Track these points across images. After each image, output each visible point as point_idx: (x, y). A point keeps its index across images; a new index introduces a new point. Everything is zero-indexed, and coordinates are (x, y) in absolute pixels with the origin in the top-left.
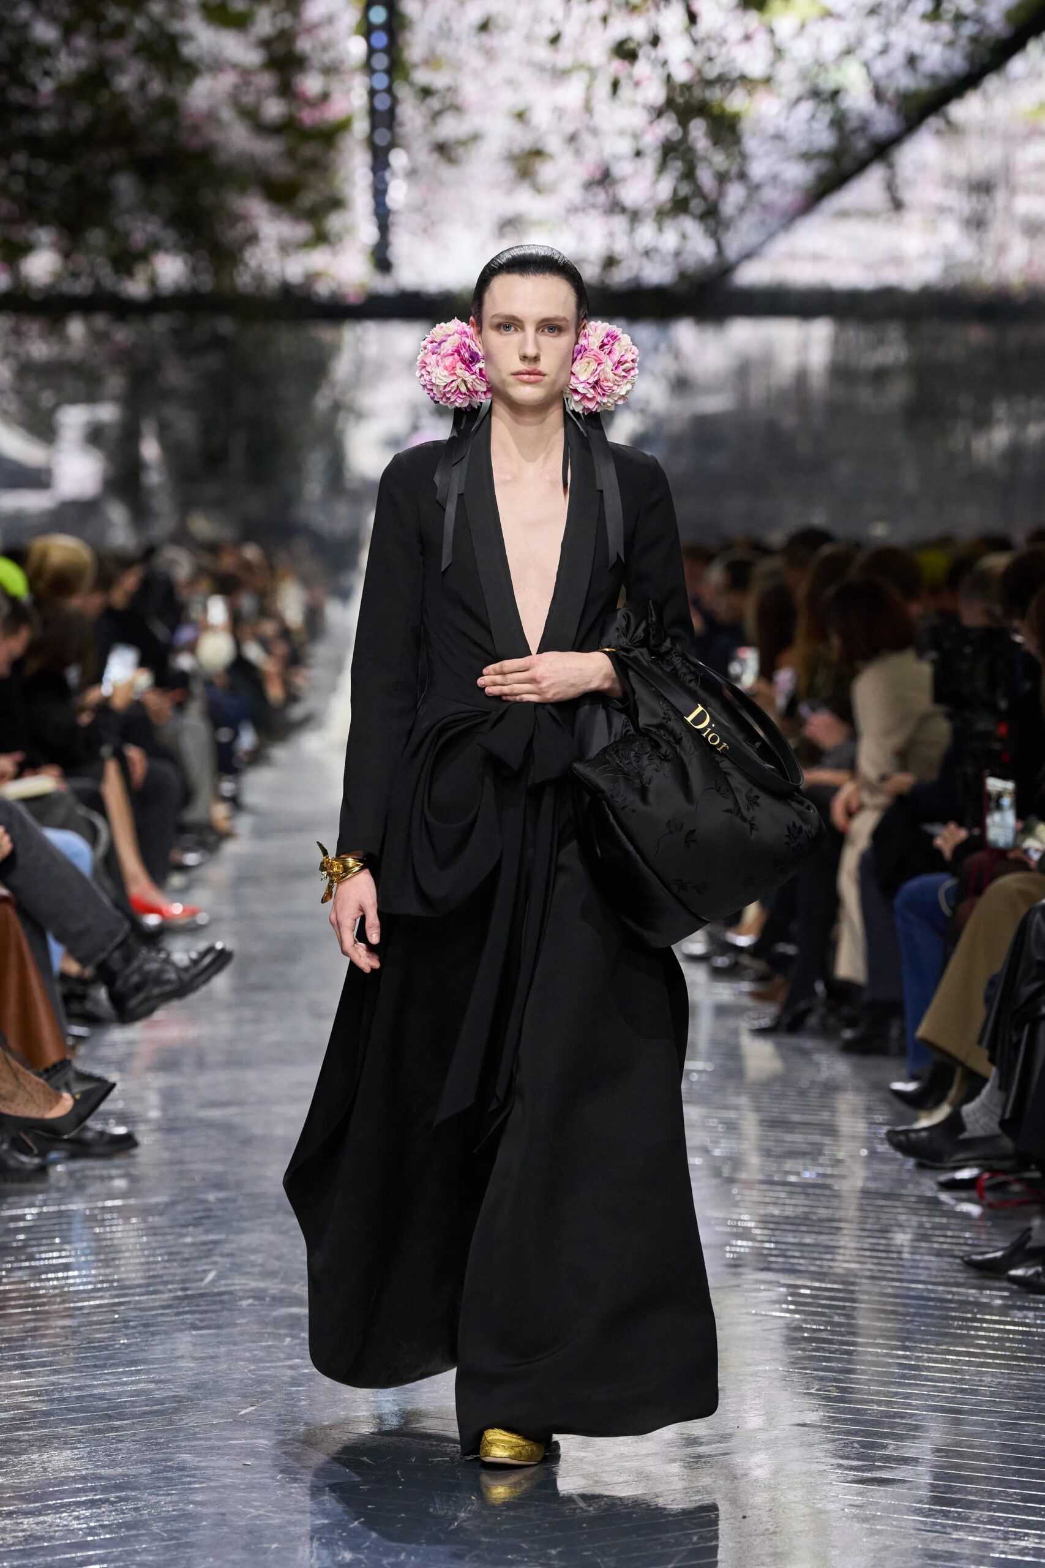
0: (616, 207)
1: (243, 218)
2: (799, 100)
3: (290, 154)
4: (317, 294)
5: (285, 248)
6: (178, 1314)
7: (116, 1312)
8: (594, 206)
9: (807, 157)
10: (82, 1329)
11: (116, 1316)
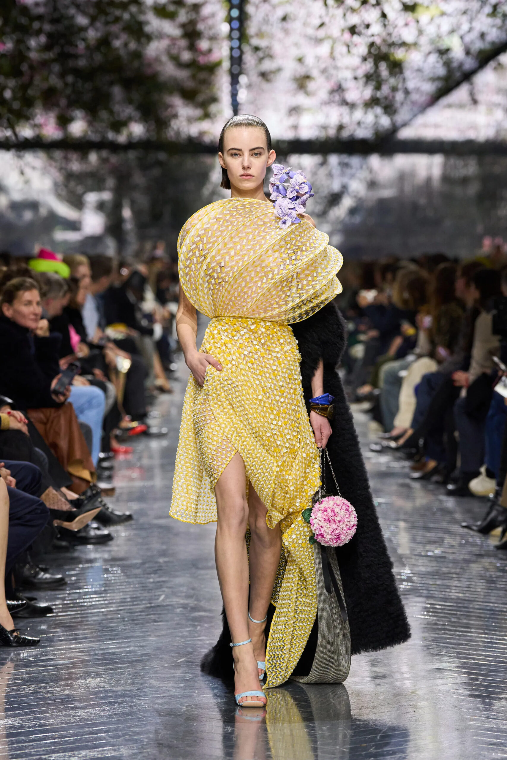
0: (344, 103)
1: (171, 106)
2: (430, 53)
3: (193, 77)
4: (204, 142)
5: (190, 120)
6: (147, 615)
7: (119, 614)
8: (333, 102)
9: (433, 79)
10: (104, 622)
11: (119, 616)
